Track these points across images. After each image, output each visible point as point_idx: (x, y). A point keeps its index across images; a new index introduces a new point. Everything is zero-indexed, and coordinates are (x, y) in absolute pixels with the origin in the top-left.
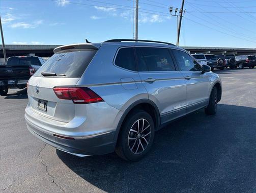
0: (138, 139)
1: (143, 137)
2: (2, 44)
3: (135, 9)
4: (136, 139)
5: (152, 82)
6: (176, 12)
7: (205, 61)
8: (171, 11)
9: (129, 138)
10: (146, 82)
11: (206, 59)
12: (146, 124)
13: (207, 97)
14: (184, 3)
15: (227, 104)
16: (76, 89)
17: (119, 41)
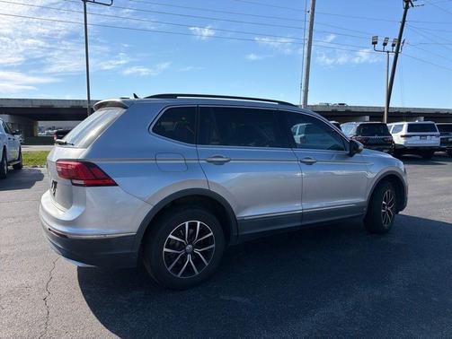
0: (186, 254)
1: (197, 251)
2: (87, 99)
3: (306, 42)
4: (183, 252)
5: (221, 163)
6: (385, 44)
7: (438, 136)
8: (375, 43)
9: (165, 250)
10: (209, 162)
11: (438, 133)
12: (203, 231)
13: (362, 199)
14: (405, 28)
15: (429, 218)
16: (76, 163)
17: (174, 96)
